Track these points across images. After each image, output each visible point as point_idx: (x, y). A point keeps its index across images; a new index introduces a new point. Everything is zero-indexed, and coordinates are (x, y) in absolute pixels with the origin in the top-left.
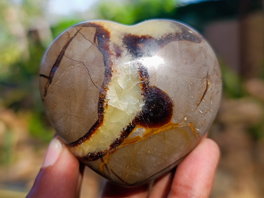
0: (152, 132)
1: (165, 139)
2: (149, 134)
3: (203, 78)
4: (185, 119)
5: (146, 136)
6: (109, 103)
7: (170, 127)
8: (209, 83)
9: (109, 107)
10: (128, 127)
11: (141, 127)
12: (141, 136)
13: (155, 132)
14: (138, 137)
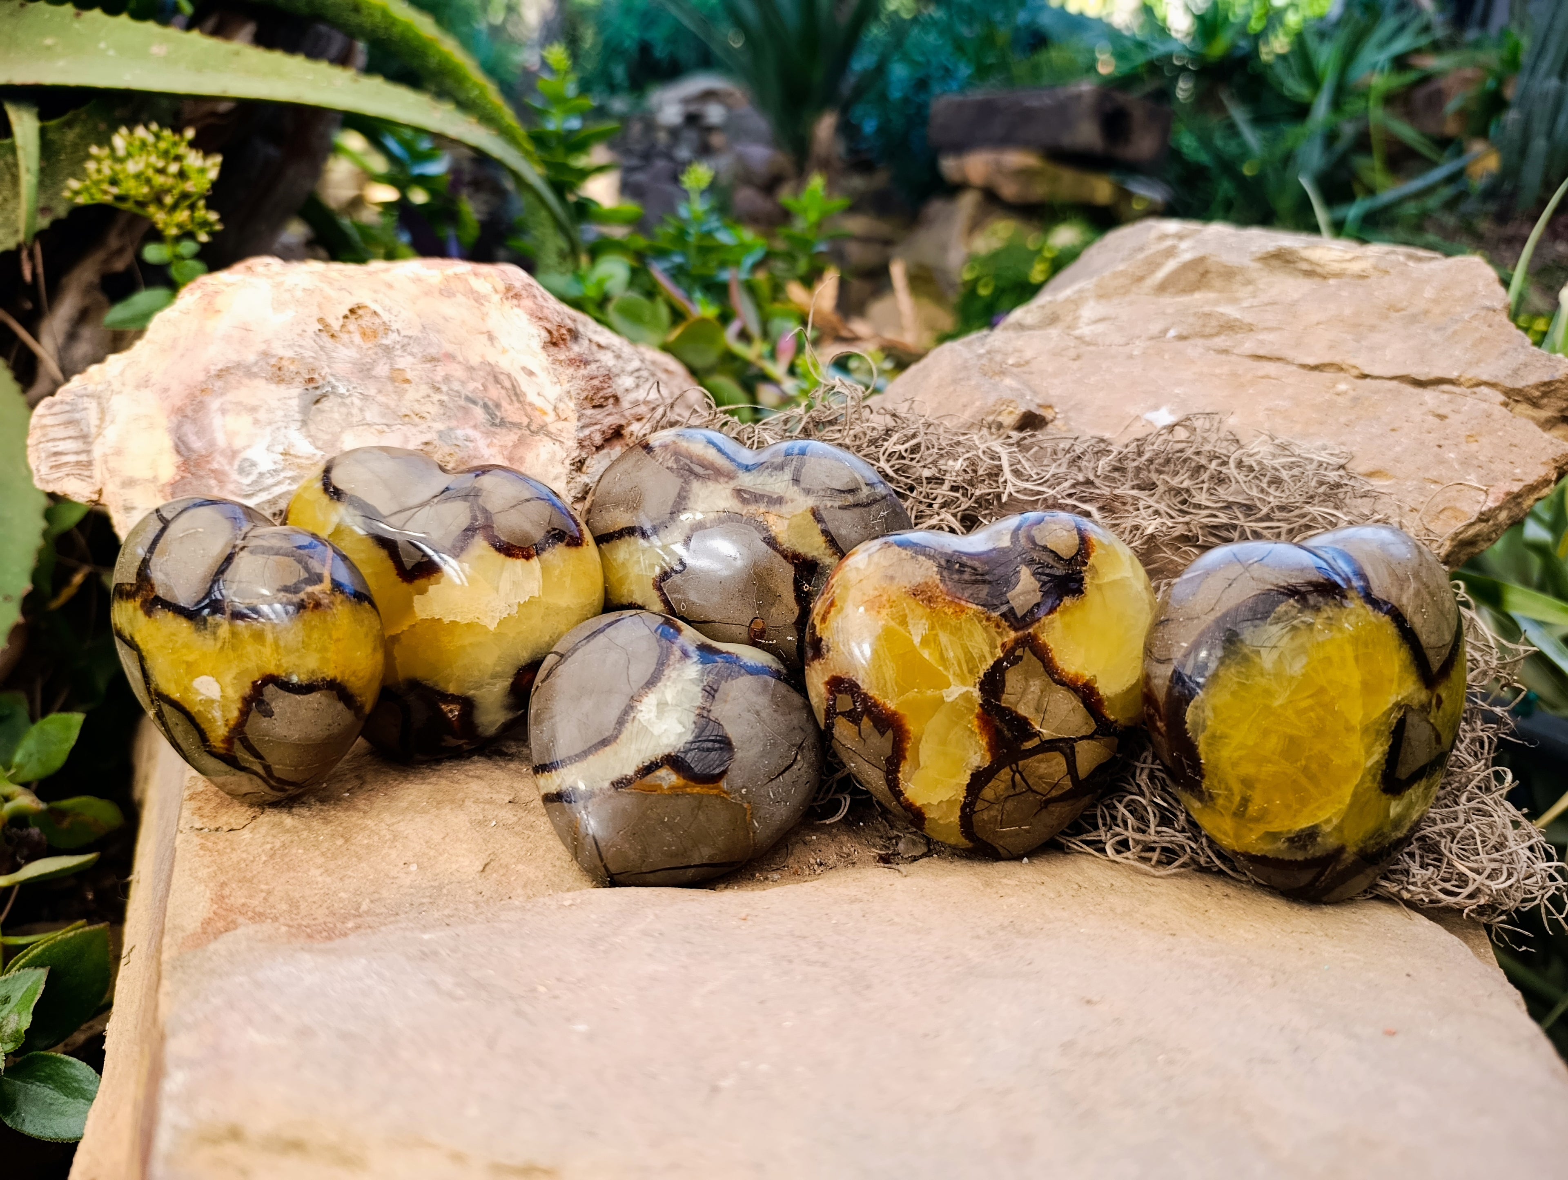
0: (685, 786)
1: (699, 808)
2: (679, 788)
3: (794, 745)
4: (744, 791)
5: (672, 788)
6: (639, 716)
7: (715, 792)
8: (799, 758)
9: (636, 722)
10: (652, 763)
11: (671, 772)
12: (665, 786)
13: (688, 790)
14: (660, 786)
